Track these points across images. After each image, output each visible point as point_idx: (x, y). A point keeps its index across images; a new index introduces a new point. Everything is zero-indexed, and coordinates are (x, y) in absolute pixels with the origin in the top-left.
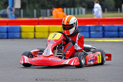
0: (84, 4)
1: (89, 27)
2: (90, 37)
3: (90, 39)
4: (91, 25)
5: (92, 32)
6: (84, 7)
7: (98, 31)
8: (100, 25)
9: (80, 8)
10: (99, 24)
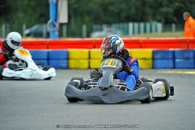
0: (159, 17)
1: (174, 52)
2: (174, 68)
3: (174, 70)
4: (176, 49)
5: (177, 60)
6: (159, 21)
7: (188, 59)
8: (190, 48)
9: (154, 24)
10: (188, 47)
